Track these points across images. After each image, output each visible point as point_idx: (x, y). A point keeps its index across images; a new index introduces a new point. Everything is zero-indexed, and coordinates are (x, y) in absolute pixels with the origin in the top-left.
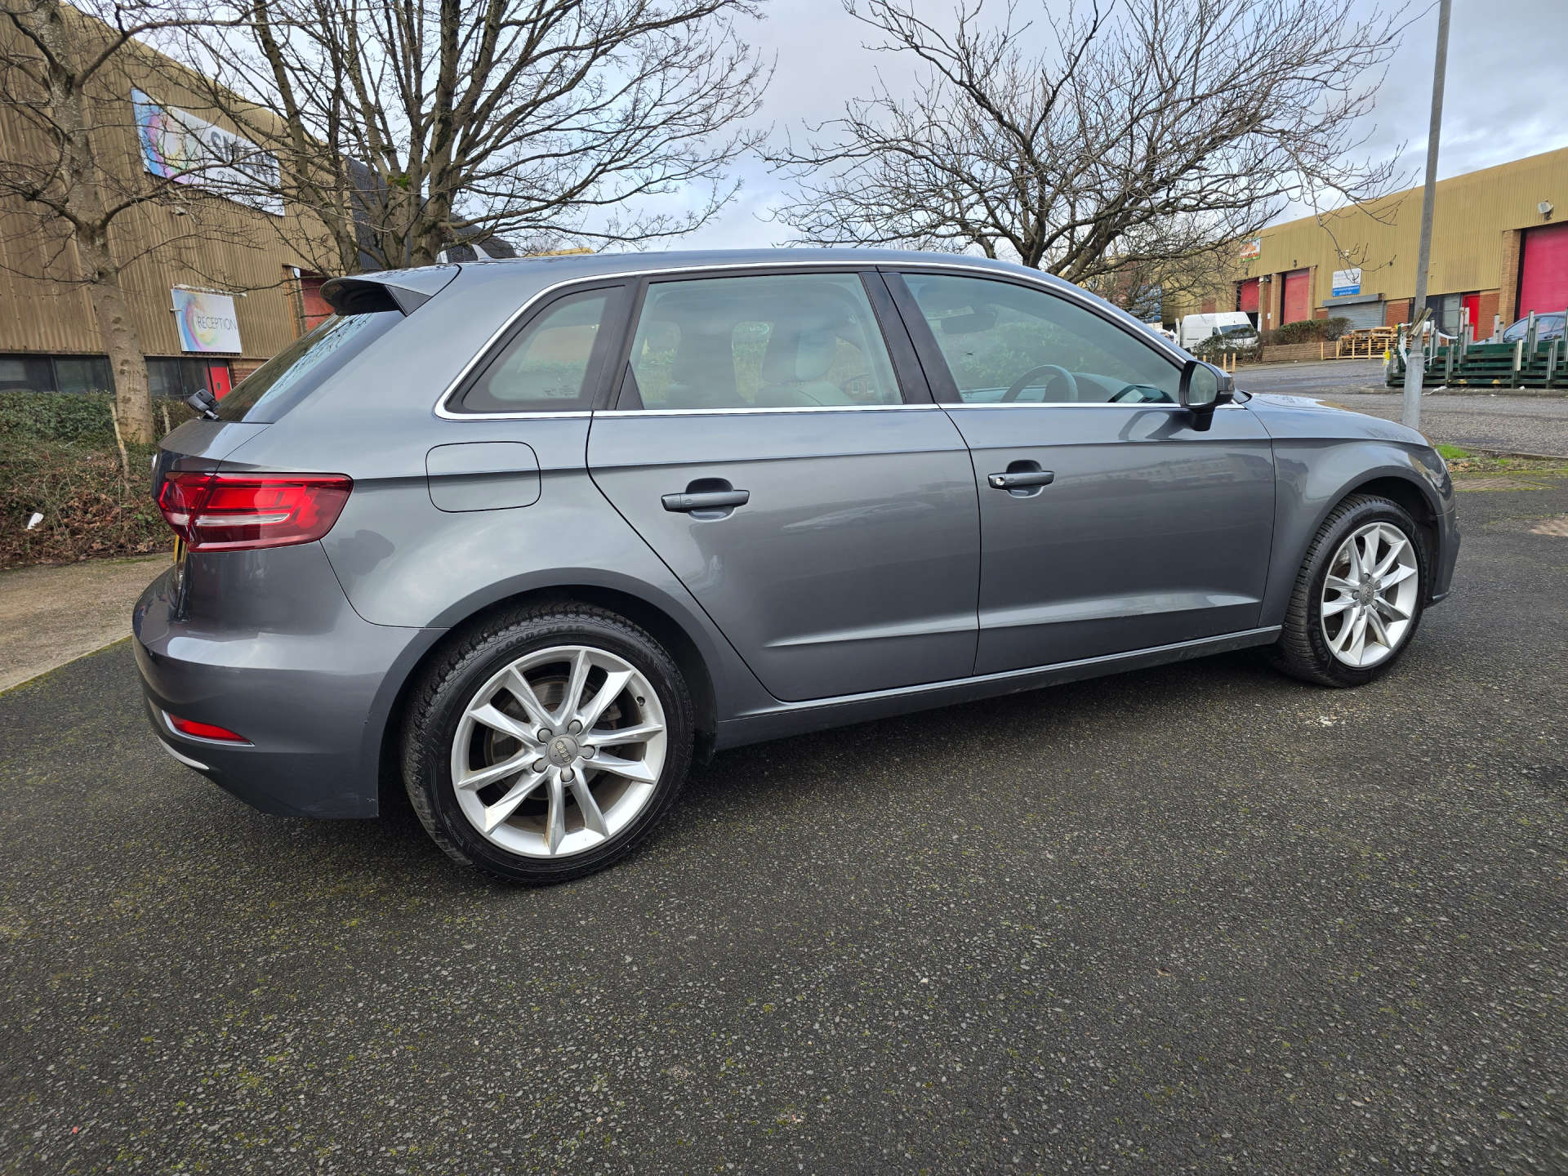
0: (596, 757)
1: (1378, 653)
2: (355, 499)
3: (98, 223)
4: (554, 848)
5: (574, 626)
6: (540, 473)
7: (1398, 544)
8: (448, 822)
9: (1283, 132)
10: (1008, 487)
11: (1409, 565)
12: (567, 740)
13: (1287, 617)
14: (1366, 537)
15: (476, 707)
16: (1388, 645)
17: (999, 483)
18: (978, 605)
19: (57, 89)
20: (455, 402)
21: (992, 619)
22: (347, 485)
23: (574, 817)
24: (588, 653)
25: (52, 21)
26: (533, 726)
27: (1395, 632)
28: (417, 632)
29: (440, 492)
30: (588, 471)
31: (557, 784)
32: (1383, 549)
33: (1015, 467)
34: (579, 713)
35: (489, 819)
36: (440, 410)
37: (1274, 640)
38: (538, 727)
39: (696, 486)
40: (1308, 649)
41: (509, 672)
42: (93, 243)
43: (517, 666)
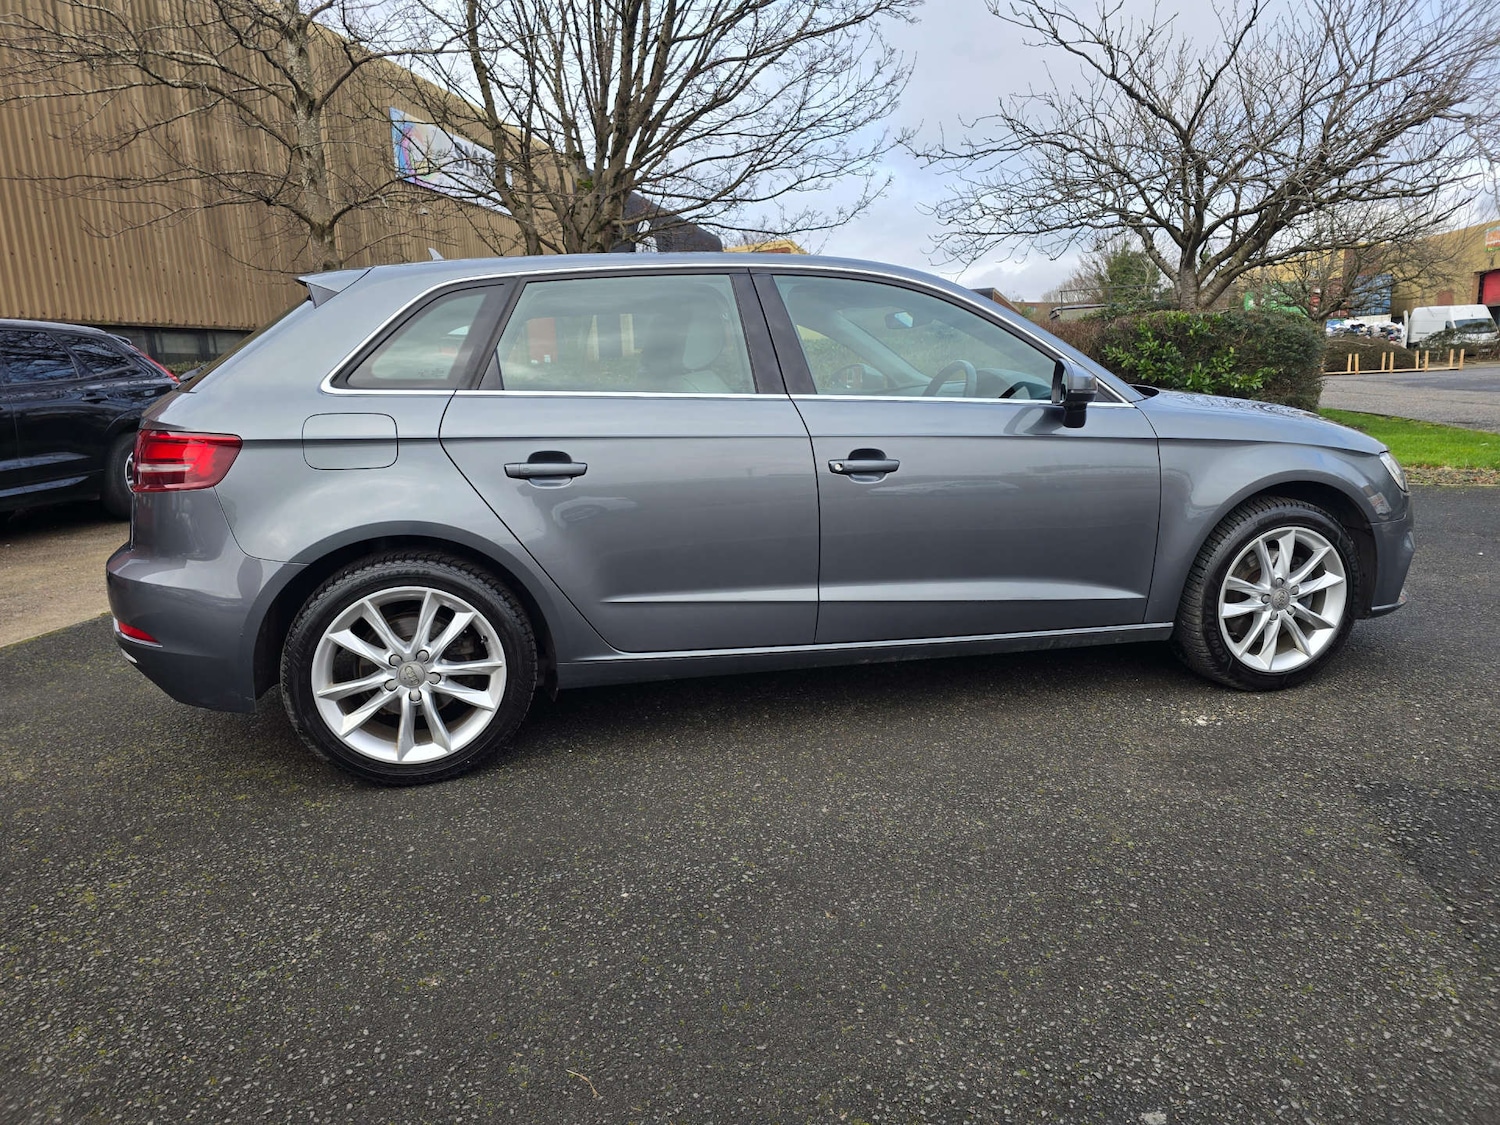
0: (441, 683)
1: (1294, 660)
2: (244, 455)
3: (328, 223)
4: (402, 755)
5: (421, 570)
6: (398, 441)
7: (1322, 549)
8: (308, 723)
9: (1468, 117)
10: (846, 472)
11: (1336, 572)
12: (416, 667)
13: (1180, 614)
14: (1280, 541)
15: (335, 630)
16: (1307, 653)
17: (838, 468)
18: (818, 580)
19: (301, 112)
20: (341, 379)
21: (831, 593)
22: (236, 444)
23: (422, 731)
24: (433, 594)
25: (300, 55)
26: (388, 651)
27: (1318, 641)
28: (281, 565)
29: (311, 453)
30: (440, 440)
31: (405, 701)
32: (1301, 553)
33: (857, 455)
34: (428, 645)
35: (344, 725)
36: (326, 386)
37: (1166, 637)
38: (390, 653)
39: (536, 458)
40: (1205, 649)
41: (363, 605)
42: (323, 240)
43: (370, 600)
